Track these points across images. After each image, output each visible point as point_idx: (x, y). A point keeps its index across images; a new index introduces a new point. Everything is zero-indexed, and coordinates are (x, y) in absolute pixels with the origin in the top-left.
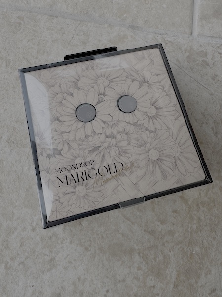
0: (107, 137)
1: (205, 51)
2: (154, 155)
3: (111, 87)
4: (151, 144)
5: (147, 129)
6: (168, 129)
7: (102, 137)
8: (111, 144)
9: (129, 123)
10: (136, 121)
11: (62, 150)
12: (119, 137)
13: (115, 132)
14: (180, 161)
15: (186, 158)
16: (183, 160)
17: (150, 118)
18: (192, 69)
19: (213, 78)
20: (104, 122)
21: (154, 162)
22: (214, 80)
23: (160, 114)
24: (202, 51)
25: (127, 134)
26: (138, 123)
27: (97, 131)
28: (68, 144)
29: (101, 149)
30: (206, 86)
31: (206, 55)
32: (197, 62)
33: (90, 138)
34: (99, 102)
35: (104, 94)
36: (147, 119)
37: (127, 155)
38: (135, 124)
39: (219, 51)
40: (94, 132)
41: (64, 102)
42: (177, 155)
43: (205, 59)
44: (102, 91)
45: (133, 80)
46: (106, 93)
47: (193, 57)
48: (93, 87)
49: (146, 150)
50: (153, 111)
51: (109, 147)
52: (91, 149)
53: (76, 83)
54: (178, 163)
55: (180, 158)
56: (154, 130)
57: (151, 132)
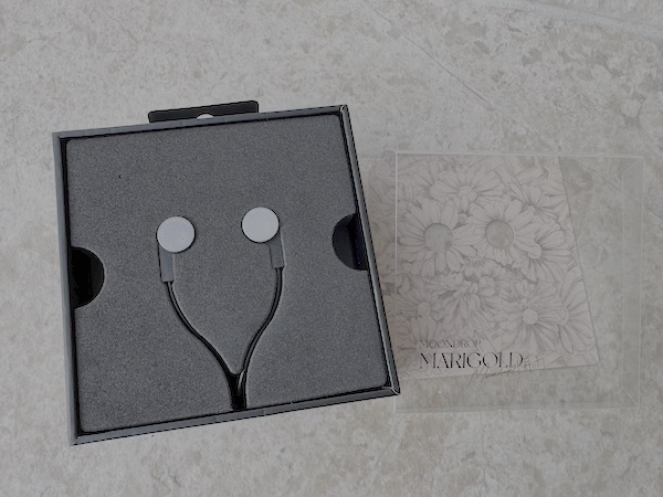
0: (466, 279)
1: (482, 24)
2: (530, 317)
3: (479, 205)
4: (528, 300)
5: (525, 277)
6: (556, 282)
7: (459, 278)
8: (471, 291)
9: (499, 263)
10: (510, 263)
11: (401, 286)
12: (483, 281)
13: (478, 275)
14: (567, 331)
15: (576, 329)
16: (571, 331)
17: (531, 260)
18: (455, 59)
19: (495, 79)
20: (464, 257)
21: (529, 328)
22: (497, 81)
23: (547, 257)
24: (478, 24)
25: (495, 279)
26: (514, 266)
27: (452, 268)
28: (410, 280)
29: (455, 295)
30: (481, 94)
31: (483, 31)
32: (466, 45)
33: (442, 276)
34: (459, 225)
35: (467, 213)
36: (527, 262)
37: (492, 310)
38: (508, 267)
39: (511, 23)
40: (448, 269)
41: (408, 215)
42: (563, 323)
43: (480, 39)
44: (465, 208)
45: (513, 199)
46: (471, 212)
47: (457, 35)
48: (452, 199)
49: (521, 307)
50: (537, 252)
51: (467, 294)
52: (443, 292)
53: (427, 189)
54: (564, 333)
55: (567, 327)
56: (534, 279)
57: (530, 282)
